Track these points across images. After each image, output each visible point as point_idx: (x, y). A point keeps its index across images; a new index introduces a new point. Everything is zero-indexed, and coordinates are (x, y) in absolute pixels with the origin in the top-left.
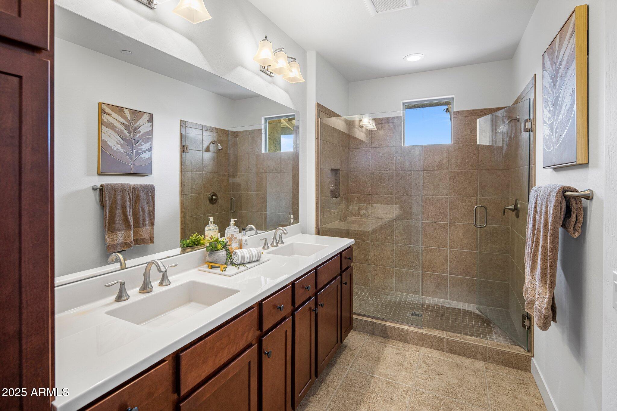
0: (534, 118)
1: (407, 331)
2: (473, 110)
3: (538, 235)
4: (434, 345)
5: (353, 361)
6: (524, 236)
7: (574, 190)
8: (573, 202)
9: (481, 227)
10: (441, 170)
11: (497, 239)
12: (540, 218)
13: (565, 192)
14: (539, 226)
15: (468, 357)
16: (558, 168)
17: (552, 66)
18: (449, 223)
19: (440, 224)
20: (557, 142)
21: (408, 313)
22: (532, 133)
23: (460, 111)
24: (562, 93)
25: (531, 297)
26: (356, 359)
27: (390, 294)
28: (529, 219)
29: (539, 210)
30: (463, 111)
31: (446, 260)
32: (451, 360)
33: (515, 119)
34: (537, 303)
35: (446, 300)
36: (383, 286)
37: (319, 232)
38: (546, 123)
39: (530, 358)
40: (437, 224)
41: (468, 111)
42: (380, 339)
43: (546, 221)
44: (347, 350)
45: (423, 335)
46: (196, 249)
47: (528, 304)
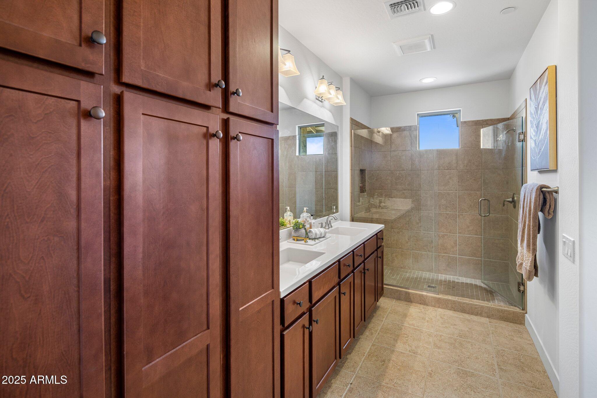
0: (526, 132)
1: (427, 296)
2: (478, 121)
3: (525, 218)
4: (448, 307)
5: (386, 316)
6: (517, 220)
7: (548, 187)
8: (547, 195)
9: (485, 216)
10: (451, 169)
11: (498, 226)
12: (527, 206)
13: (542, 189)
14: (526, 212)
15: (476, 315)
16: (541, 171)
17: (535, 99)
18: (457, 213)
19: (450, 214)
20: (539, 153)
21: (425, 285)
22: (524, 143)
23: (466, 121)
24: (541, 120)
25: (521, 261)
26: (388, 314)
27: (409, 272)
28: (520, 207)
29: (526, 200)
30: (469, 121)
31: (455, 244)
32: (461, 317)
33: (512, 130)
34: (524, 264)
35: (456, 277)
36: (402, 266)
37: (353, 220)
38: (532, 138)
39: (524, 315)
40: (447, 214)
41: (473, 121)
42: (406, 303)
43: (530, 208)
44: (380, 309)
45: (439, 299)
46: (282, 228)
47: (519, 266)
